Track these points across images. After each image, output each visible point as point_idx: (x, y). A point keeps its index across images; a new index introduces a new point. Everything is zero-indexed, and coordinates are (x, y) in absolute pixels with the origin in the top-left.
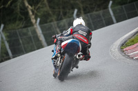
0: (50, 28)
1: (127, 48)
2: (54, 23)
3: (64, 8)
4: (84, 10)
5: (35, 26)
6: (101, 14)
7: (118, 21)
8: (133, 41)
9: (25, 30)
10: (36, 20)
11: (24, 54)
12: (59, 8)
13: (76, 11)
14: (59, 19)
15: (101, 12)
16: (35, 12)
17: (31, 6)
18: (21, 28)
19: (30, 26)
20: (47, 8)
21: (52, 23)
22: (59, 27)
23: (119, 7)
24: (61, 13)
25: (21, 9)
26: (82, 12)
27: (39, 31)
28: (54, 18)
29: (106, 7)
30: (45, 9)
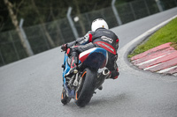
0: (37, 32)
1: (135, 57)
2: (42, 26)
3: (54, 6)
4: (81, 8)
5: (18, 29)
8: (143, 48)
9: (4, 34)
10: (19, 21)
11: (3, 65)
13: (70, 10)
14: (49, 20)
15: (102, 11)
16: (17, 10)
17: (12, 3)
19: (10, 29)
20: (33, 6)
21: (40, 25)
22: (49, 31)
23: (125, 4)
24: (51, 12)
26: (78, 10)
27: (23, 36)
28: (42, 18)
30: (30, 7)
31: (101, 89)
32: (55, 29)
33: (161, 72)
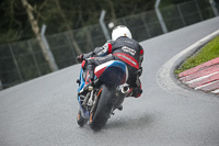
0: (62, 41)
1: (184, 73)
2: (69, 33)
3: (84, 9)
4: (117, 12)
5: (39, 38)
6: (143, 18)
7: (170, 30)
8: (193, 62)
9: (22, 44)
10: (40, 27)
11: (20, 82)
12: (77, 9)
13: (103, 13)
14: (77, 27)
15: (143, 15)
16: (39, 14)
17: (32, 5)
18: (16, 41)
19: (29, 38)
20: (57, 9)
21: (66, 33)
22: (77, 39)
23: (172, 6)
24: (80, 16)
25: (15, 10)
26: (113, 14)
27: (45, 46)
28: (68, 24)
29: (151, 8)
30: (54, 11)
31: (120, 109)
32: (85, 37)
33: (216, 92)
